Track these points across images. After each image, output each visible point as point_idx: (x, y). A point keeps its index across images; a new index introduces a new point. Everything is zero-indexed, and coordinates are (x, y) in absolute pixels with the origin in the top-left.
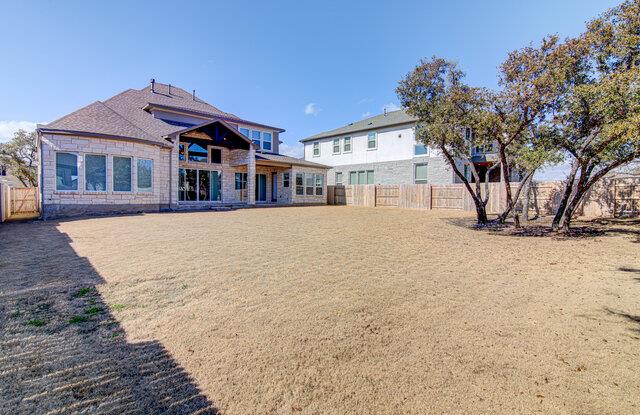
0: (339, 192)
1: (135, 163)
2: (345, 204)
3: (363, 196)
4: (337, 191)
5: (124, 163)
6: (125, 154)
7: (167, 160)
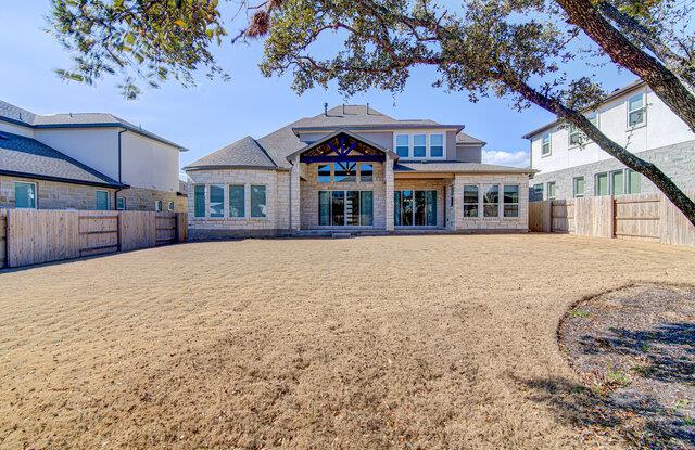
0: (558, 211)
1: (247, 190)
2: (564, 231)
3: (590, 217)
4: (556, 208)
5: (237, 190)
6: (239, 182)
7: (286, 183)
